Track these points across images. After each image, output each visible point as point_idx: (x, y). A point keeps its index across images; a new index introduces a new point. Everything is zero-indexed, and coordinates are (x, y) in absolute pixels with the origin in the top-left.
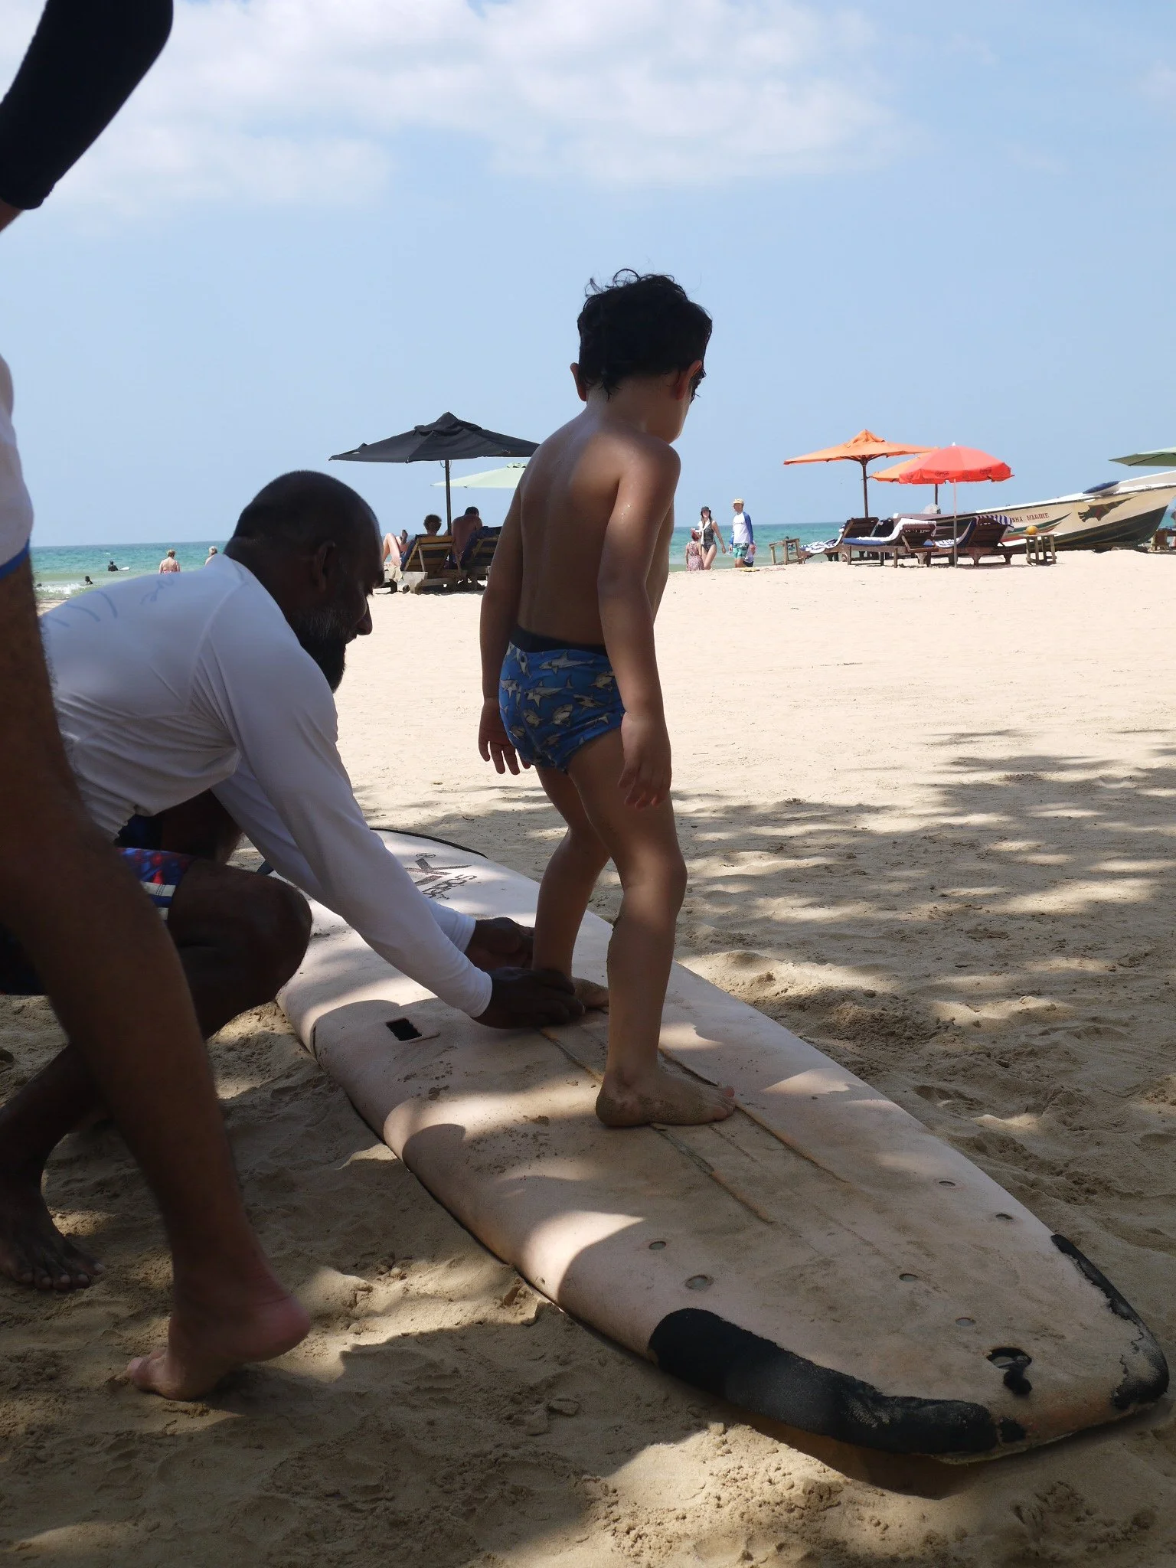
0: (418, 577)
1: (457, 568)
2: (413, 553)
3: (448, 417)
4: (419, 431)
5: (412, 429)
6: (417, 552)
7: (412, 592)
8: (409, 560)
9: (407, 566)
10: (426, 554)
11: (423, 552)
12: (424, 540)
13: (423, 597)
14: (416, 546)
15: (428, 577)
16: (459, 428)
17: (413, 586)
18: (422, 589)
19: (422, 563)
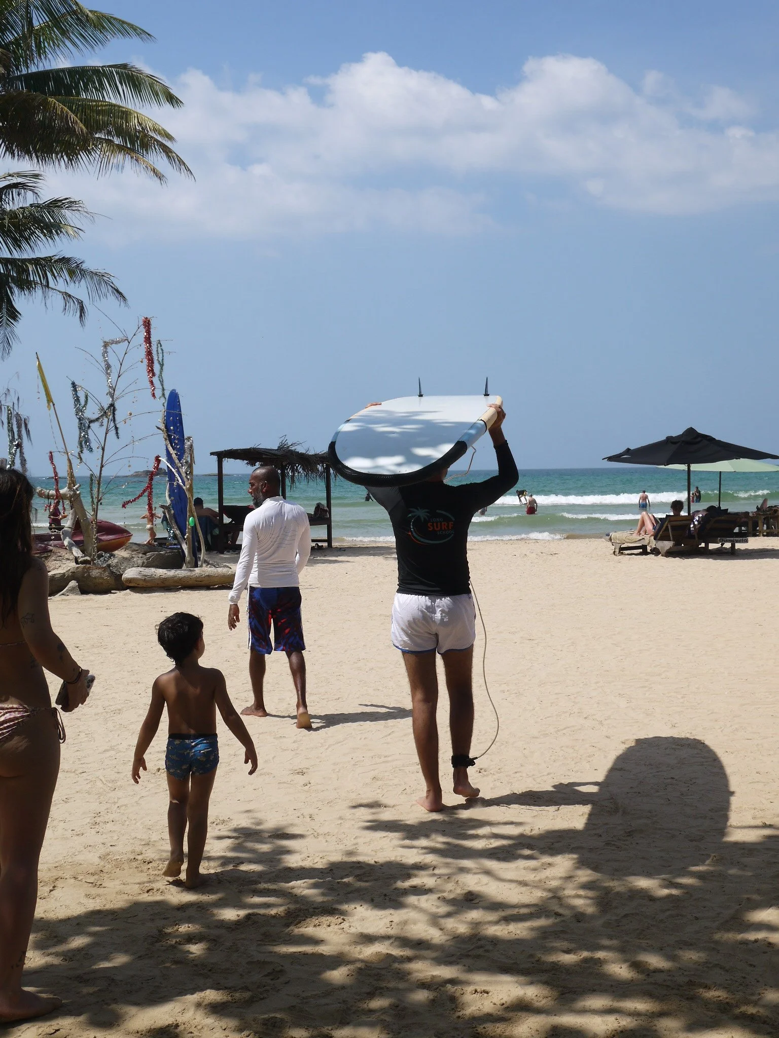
0: (667, 545)
1: (694, 538)
2: (664, 528)
3: (691, 431)
4: (670, 440)
5: (664, 438)
6: (667, 527)
7: (662, 556)
8: (661, 533)
9: (659, 536)
10: (673, 528)
11: (671, 526)
12: (672, 519)
13: (671, 559)
14: (667, 523)
15: (675, 545)
16: (699, 439)
17: (663, 551)
18: (670, 554)
19: (671, 535)
